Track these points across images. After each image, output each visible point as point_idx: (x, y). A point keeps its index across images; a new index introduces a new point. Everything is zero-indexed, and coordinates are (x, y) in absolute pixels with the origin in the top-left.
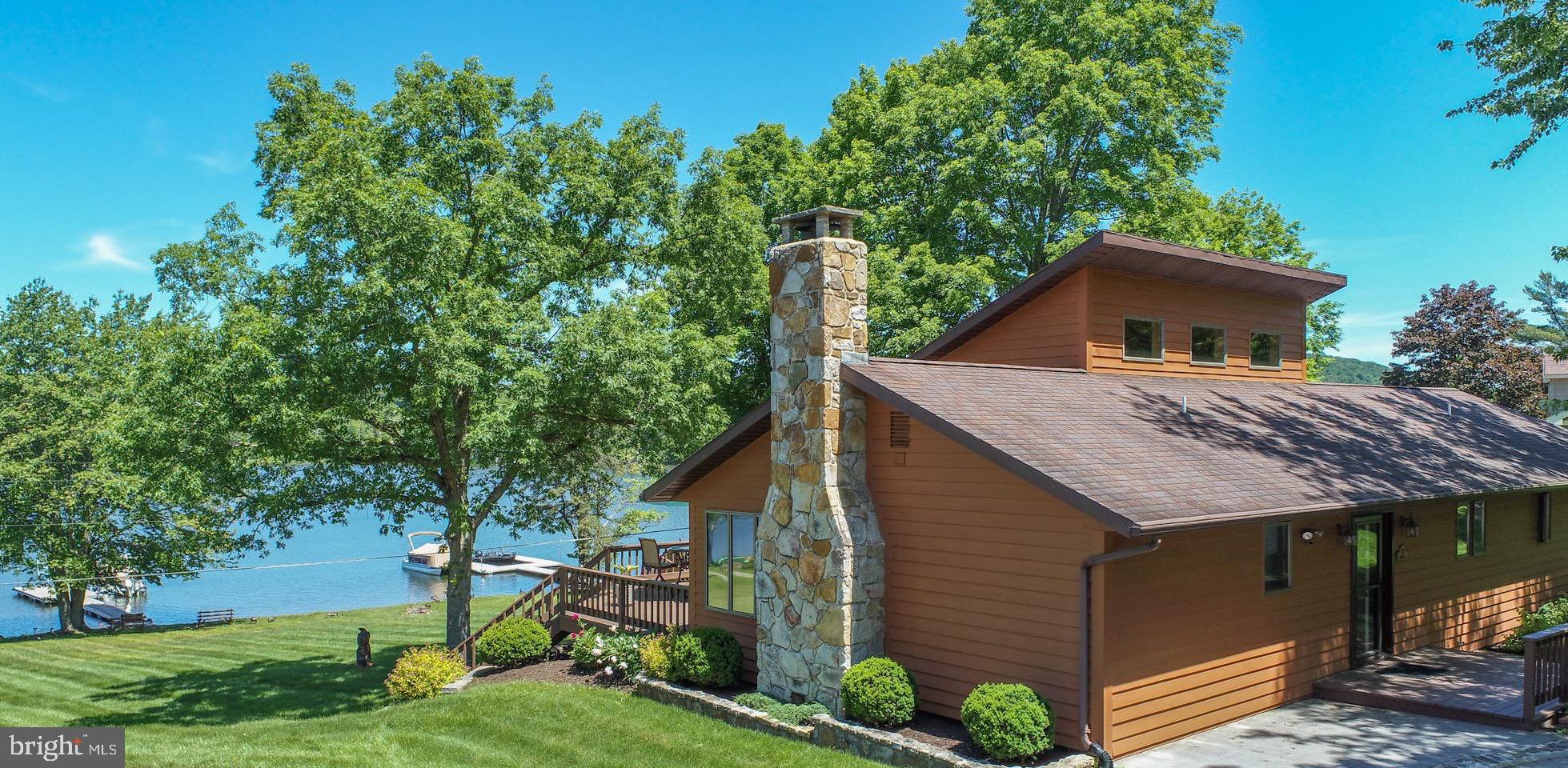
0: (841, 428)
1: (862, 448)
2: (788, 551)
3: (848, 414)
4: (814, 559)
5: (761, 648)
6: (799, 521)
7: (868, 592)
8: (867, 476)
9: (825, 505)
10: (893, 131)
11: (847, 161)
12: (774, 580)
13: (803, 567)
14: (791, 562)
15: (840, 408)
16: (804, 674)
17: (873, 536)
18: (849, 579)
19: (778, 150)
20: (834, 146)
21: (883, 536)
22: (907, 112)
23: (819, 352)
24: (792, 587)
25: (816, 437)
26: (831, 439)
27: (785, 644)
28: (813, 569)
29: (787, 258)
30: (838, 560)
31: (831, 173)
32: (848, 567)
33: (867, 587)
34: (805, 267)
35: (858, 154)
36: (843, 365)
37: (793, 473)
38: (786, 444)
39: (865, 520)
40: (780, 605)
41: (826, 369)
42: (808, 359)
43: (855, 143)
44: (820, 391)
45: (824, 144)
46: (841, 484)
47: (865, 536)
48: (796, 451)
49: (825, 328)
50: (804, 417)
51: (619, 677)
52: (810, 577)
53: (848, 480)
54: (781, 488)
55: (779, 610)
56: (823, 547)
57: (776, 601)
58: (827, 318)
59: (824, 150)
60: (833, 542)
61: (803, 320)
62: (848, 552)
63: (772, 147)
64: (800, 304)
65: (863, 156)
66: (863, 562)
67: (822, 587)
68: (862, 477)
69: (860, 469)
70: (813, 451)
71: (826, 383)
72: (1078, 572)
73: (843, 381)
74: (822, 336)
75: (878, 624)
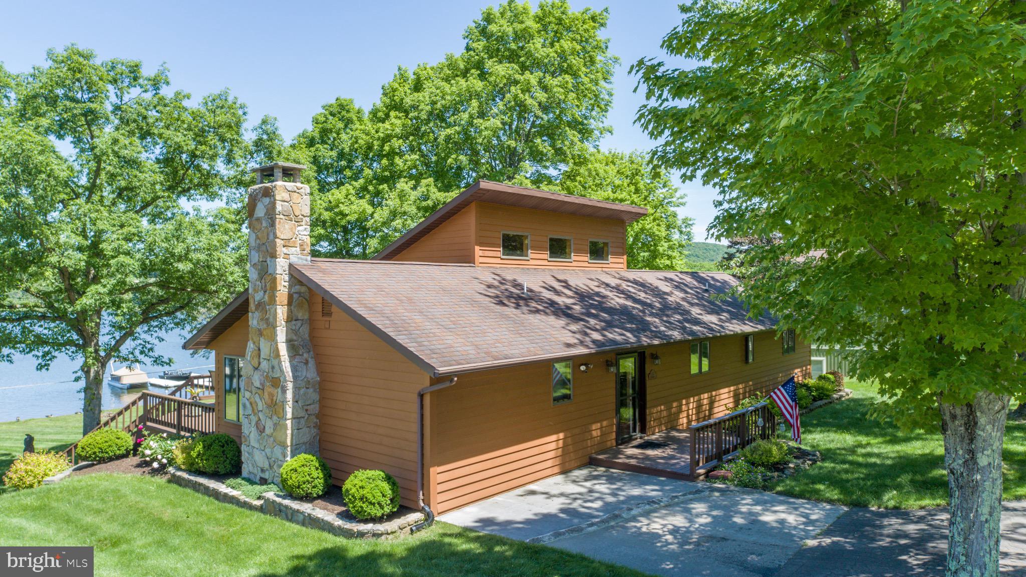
0: (290, 304)
1: (306, 317)
2: (257, 384)
3: (295, 296)
4: (271, 390)
5: (243, 448)
6: (264, 365)
7: (307, 410)
8: (310, 335)
9: (278, 355)
10: (415, 107)
11: (387, 125)
12: (251, 404)
13: (266, 396)
14: (260, 392)
15: (289, 292)
16: (266, 466)
17: (311, 373)
18: (290, 403)
19: (348, 115)
20: (380, 114)
21: (318, 374)
22: (424, 97)
23: (274, 256)
24: (260, 408)
25: (272, 311)
26: (281, 312)
27: (256, 445)
28: (271, 395)
29: (257, 194)
30: (284, 391)
31: (377, 132)
32: (289, 395)
33: (305, 407)
34: (267, 200)
35: (393, 120)
36: (291, 265)
37: (260, 333)
38: (257, 314)
39: (307, 363)
40: (254, 419)
41: (278, 267)
42: (269, 259)
43: (392, 114)
44: (274, 280)
45: (374, 113)
46: (289, 341)
47: (304, 374)
48: (262, 320)
49: (277, 240)
50: (266, 297)
51: (162, 469)
52: (269, 402)
53: (295, 338)
54: (254, 343)
55: (253, 423)
56: (277, 382)
57: (252, 417)
58: (278, 234)
59: (375, 116)
60: (282, 379)
61: (265, 234)
62: (290, 386)
63: (344, 113)
64: (264, 224)
65: (396, 123)
66: (302, 391)
67: (276, 407)
68: (307, 336)
69: (305, 331)
70: (271, 320)
71: (278, 276)
72: (415, 398)
73: (291, 275)
74: (275, 245)
75: (314, 431)
